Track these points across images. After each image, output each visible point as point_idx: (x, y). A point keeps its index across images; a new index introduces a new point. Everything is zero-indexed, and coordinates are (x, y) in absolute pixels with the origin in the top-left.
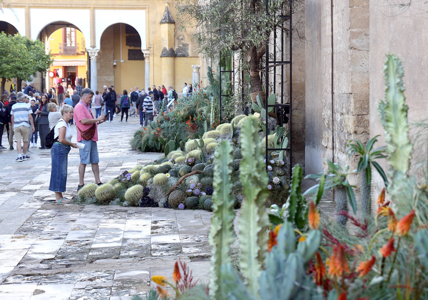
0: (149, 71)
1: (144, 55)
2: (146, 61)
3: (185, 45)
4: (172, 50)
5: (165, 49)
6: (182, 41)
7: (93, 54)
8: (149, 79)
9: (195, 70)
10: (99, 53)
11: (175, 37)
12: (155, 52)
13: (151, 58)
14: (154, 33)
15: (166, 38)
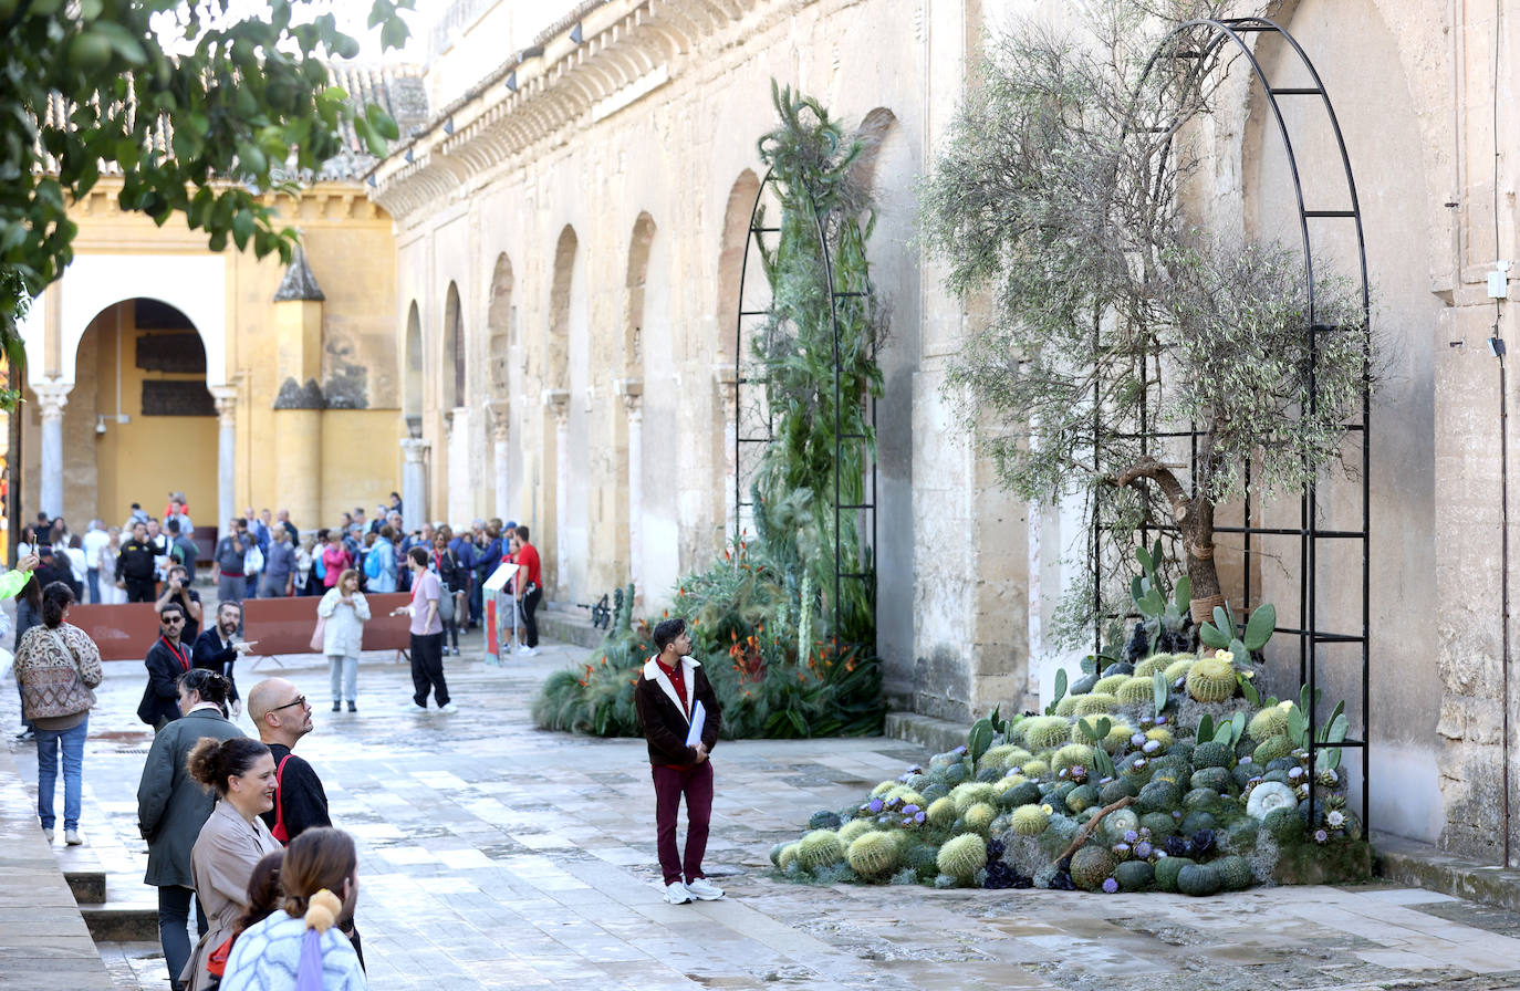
0: (234, 453)
1: (219, 404)
2: (225, 421)
3: (356, 372)
4: (313, 387)
5: (291, 385)
6: (346, 359)
7: (52, 399)
8: (232, 481)
9: (411, 457)
10: (69, 396)
11: (323, 343)
12: (255, 393)
13: (241, 412)
14: (252, 330)
15: (297, 350)
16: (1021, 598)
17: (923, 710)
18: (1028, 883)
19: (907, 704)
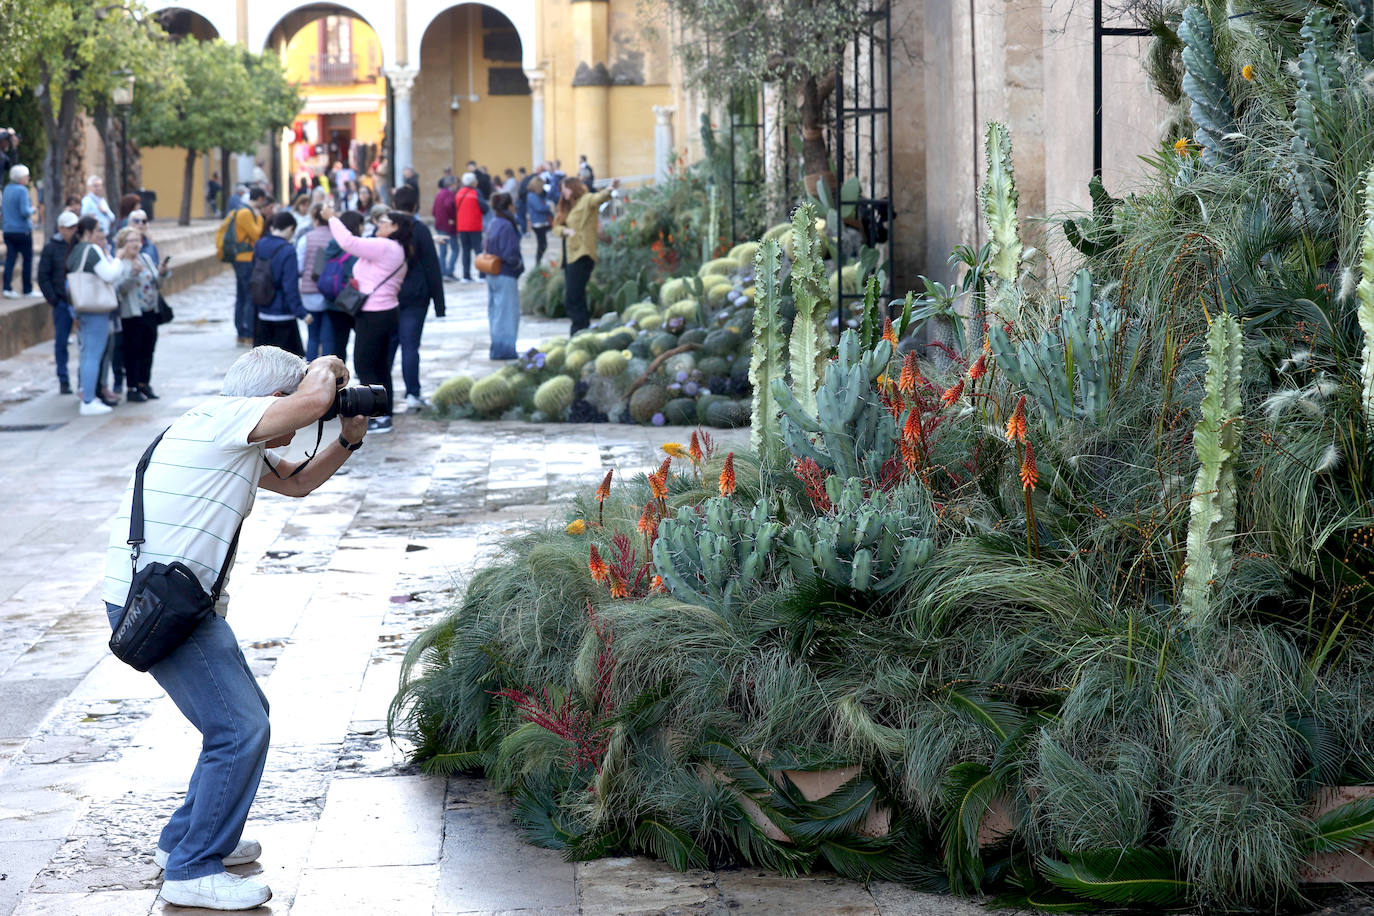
0: (543, 121)
1: (531, 83)
2: (536, 96)
3: (636, 56)
4: (602, 68)
5: (583, 67)
6: (628, 46)
7: (401, 82)
8: (543, 143)
9: (661, 120)
10: (416, 80)
11: (608, 34)
12: (558, 74)
13: (548, 89)
14: (554, 25)
15: (588, 39)
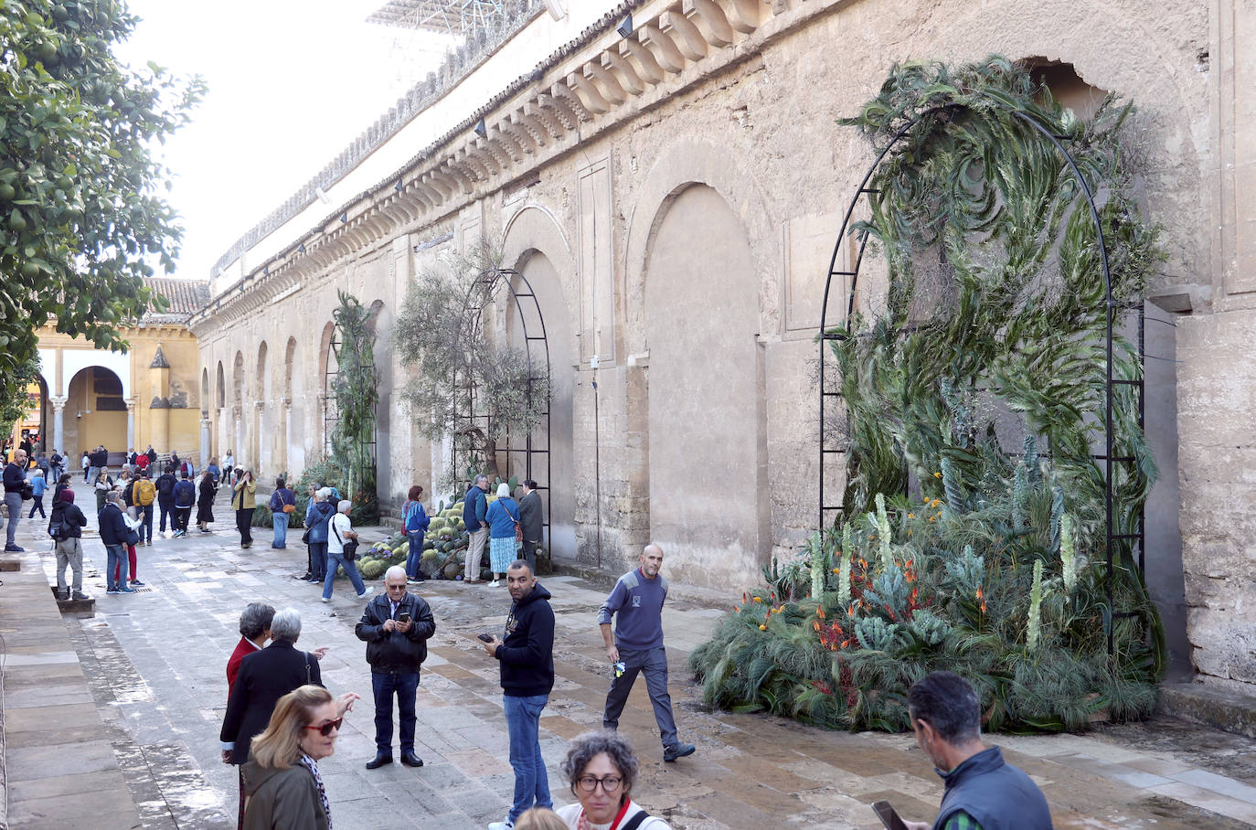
0: (134, 425)
1: (128, 406)
2: (130, 412)
3: (183, 394)
4: (165, 400)
5: (157, 399)
6: (179, 389)
7: (59, 404)
8: (133, 435)
9: (204, 426)
10: (66, 403)
11: (169, 383)
12: (142, 402)
13: (137, 409)
14: (141, 379)
15: (159, 385)
16: (429, 475)
17: (394, 516)
18: (429, 578)
19: (388, 514)
